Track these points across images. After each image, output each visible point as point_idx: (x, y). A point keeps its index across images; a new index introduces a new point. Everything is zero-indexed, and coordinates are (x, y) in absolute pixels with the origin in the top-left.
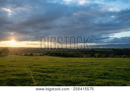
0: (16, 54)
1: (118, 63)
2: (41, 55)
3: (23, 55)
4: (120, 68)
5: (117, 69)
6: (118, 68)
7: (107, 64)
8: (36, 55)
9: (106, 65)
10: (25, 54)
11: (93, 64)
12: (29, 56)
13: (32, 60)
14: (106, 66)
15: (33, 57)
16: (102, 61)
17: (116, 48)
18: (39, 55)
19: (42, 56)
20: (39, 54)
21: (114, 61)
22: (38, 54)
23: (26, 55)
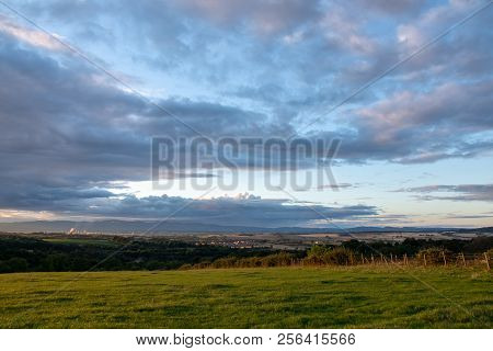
1: (139, 288)
4: (151, 306)
5: (141, 311)
6: (143, 306)
7: (103, 296)
9: (101, 300)
11: (47, 301)
14: (101, 305)
16: (79, 286)
17: (126, 235)
21: (125, 283)
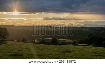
0: (23, 41)
2: (74, 44)
3: (37, 43)
8: (65, 43)
10: (41, 39)
12: (48, 43)
13: (57, 53)
15: (58, 46)
18: (70, 43)
19: (77, 45)
20: (72, 41)
22: (68, 40)
23: (43, 42)
